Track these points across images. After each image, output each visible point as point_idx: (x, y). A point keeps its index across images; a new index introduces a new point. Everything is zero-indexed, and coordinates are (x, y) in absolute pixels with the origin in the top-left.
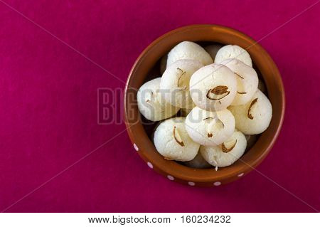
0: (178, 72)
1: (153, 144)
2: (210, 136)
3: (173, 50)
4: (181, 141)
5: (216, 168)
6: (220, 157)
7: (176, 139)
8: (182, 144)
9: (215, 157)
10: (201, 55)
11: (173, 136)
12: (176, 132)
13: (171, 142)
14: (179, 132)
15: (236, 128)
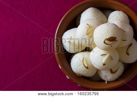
0: (87, 26)
1: (71, 66)
2: (104, 65)
3: (84, 12)
4: (86, 66)
5: (106, 82)
6: (109, 76)
7: (84, 65)
8: (87, 68)
9: (106, 76)
10: (100, 16)
11: (82, 63)
12: (84, 60)
13: (81, 66)
14: (86, 61)
15: (119, 60)
